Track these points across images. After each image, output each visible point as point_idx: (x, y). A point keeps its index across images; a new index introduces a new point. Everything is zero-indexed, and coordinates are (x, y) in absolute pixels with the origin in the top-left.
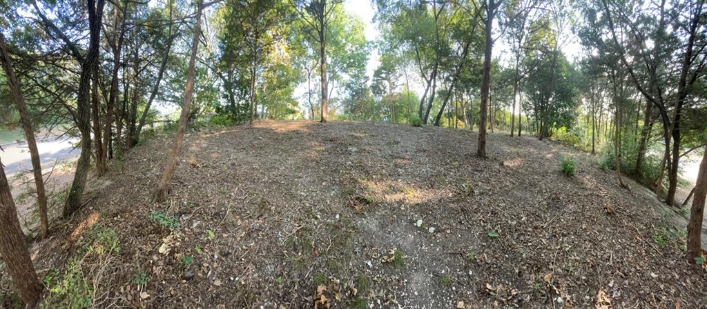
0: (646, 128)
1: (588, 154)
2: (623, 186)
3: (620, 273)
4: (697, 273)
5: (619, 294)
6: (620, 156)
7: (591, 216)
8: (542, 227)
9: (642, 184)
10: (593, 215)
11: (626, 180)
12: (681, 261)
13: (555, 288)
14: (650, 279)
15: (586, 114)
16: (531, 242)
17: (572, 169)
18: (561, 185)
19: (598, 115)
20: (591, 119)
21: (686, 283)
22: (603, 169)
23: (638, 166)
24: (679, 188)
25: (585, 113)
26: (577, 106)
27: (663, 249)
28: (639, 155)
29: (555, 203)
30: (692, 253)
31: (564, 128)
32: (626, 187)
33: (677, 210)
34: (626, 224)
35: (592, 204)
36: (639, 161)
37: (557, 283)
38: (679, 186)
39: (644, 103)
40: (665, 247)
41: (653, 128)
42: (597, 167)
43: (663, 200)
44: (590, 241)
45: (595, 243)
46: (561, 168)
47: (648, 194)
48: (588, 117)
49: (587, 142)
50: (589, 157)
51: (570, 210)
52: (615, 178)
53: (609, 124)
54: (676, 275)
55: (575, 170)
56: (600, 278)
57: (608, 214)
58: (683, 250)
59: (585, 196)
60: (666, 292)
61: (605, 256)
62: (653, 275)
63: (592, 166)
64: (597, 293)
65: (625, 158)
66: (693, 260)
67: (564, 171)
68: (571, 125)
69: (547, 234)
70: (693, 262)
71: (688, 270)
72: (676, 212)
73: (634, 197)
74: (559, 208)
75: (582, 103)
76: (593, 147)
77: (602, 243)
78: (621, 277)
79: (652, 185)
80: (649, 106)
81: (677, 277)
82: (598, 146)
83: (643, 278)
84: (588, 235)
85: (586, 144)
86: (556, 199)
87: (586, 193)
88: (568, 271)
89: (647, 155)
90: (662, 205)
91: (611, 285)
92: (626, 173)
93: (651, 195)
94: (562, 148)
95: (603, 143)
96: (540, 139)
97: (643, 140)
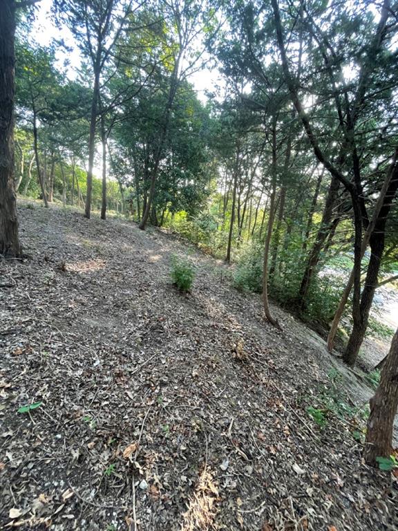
0: (325, 226)
1: (219, 261)
2: (269, 320)
3: (241, 453)
4: (378, 485)
5: (234, 485)
6: (272, 270)
7: (207, 359)
8: (130, 372)
9: (303, 321)
10: (212, 358)
11: (275, 312)
12: (351, 457)
13: (138, 465)
14: (289, 473)
15: (223, 193)
16: (107, 400)
17: (189, 282)
18: (168, 306)
19: (243, 198)
20: (230, 202)
21: (355, 496)
22: (239, 289)
23: (302, 292)
24: (370, 337)
25: (222, 191)
26: (208, 179)
27: (322, 432)
28: (306, 273)
29: (154, 334)
30: (373, 448)
31: (184, 213)
32: (275, 324)
33: (362, 374)
34: (264, 381)
35: (213, 341)
36: (304, 282)
37: (143, 458)
38: (371, 333)
39: (327, 181)
40: (327, 428)
41: (338, 228)
42: (229, 283)
43: (337, 354)
44: (200, 396)
45: (207, 399)
46: (172, 280)
47: (312, 340)
48: (225, 199)
49: (218, 241)
50: (220, 266)
51: (178, 346)
52: (259, 307)
53: (261, 214)
54: (339, 479)
55: (194, 285)
56: (209, 453)
57: (237, 360)
58: (358, 441)
59: (204, 327)
60: (316, 502)
61: (222, 422)
62: (297, 468)
63: (222, 281)
64: (200, 475)
65: (282, 275)
66: (374, 461)
67: (175, 285)
68: (196, 211)
69: (136, 383)
70: (373, 464)
71: (362, 475)
72: (359, 377)
73: (286, 342)
74: (160, 342)
75: (217, 174)
76: (229, 251)
77: (219, 402)
78: (242, 458)
79: (321, 325)
80: (334, 188)
81: (340, 482)
82: (236, 250)
83: (279, 470)
84: (199, 387)
85: (217, 245)
86: (157, 329)
87: (207, 323)
88: (162, 437)
89: (321, 274)
90: (335, 362)
91: (223, 467)
92: (279, 301)
93: (318, 342)
94: (178, 247)
95: (246, 246)
96: (142, 228)
97: (317, 247)
